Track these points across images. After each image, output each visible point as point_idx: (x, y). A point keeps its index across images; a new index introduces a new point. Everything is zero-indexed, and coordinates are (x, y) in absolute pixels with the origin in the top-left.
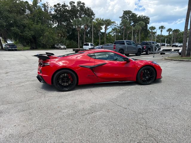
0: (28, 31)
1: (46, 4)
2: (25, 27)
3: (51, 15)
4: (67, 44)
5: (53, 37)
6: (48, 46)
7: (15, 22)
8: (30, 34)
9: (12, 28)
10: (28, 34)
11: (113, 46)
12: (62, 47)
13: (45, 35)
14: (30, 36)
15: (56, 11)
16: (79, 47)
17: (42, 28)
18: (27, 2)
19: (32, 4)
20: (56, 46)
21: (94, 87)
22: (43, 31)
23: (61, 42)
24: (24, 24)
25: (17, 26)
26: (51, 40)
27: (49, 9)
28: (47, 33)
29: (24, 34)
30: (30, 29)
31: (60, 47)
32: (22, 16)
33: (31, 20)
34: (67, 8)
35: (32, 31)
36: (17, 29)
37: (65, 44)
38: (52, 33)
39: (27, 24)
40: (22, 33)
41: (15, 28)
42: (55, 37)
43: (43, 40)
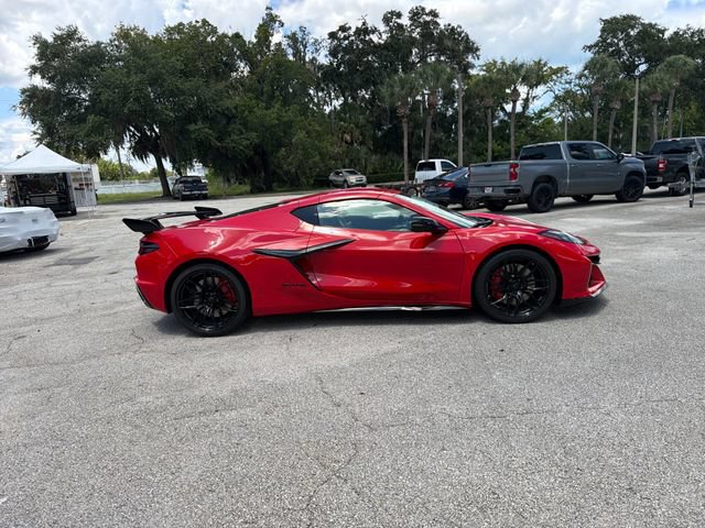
0: (242, 133)
1: (299, 35)
2: (230, 118)
3: (321, 67)
4: (370, 170)
5: (322, 145)
6: (303, 180)
7: (201, 106)
8: (246, 143)
9: (192, 127)
10: (241, 141)
11: (507, 167)
12: (353, 179)
13: (294, 140)
14: (247, 147)
15: (333, 53)
16: (406, 178)
17: (286, 119)
18: (237, 36)
19: (255, 40)
20: (332, 177)
21: (315, 325)
22: (289, 125)
23: (351, 161)
24: (228, 108)
25: (206, 118)
26: (313, 157)
27: (310, 48)
28: (299, 135)
29: (229, 142)
30: (245, 124)
31: (345, 181)
32: (221, 85)
33: (250, 95)
34: (375, 38)
35: (252, 130)
36: (207, 130)
37: (366, 167)
38: (319, 135)
39: (236, 108)
40: (220, 139)
41: (200, 125)
42: (329, 148)
43: (287, 160)
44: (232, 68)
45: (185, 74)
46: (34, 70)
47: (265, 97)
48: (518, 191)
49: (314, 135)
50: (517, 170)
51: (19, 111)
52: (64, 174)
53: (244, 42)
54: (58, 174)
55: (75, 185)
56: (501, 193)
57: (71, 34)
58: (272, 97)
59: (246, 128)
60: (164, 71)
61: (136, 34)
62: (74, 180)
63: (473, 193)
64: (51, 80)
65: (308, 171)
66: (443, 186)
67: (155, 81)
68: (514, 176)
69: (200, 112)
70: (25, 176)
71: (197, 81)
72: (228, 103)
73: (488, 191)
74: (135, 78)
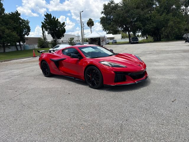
0: (151, 24)
2: (147, 19)
5: (180, 25)
6: (170, 37)
8: (151, 27)
9: (136, 23)
13: (168, 25)
17: (167, 18)
20: (184, 36)
22: (168, 20)
25: (140, 21)
26: (175, 30)
28: (171, 23)
29: (146, 27)
33: (156, 12)
35: (154, 23)
36: (140, 24)
38: (179, 22)
40: (144, 26)
41: (138, 22)
43: (164, 31)
44: (153, 4)
45: (137, 8)
46: (102, 12)
47: (161, 12)
49: (177, 22)
51: (100, 23)
52: (100, 38)
54: (98, 38)
57: (112, 2)
58: (163, 12)
60: (130, 9)
62: (101, 39)
65: (172, 34)
67: (128, 11)
69: (139, 19)
71: (139, 10)
72: (148, 15)
74: (122, 12)
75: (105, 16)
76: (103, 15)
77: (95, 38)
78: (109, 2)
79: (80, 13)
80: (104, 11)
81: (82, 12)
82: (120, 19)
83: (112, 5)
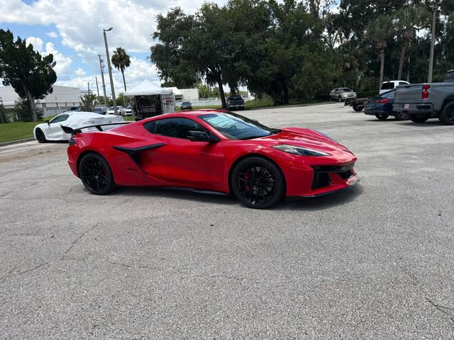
0: (268, 66)
2: (261, 56)
5: (324, 71)
7: (243, 49)
8: (269, 72)
9: (236, 64)
10: (266, 71)
11: (420, 88)
12: (345, 95)
13: (303, 69)
14: (270, 75)
15: (343, 5)
17: (299, 55)
19: (284, 3)
20: (332, 93)
22: (301, 59)
23: (348, 82)
24: (260, 50)
25: (245, 58)
26: (316, 80)
28: (307, 65)
29: (259, 73)
30: (272, 60)
31: (340, 96)
33: (277, 40)
35: (275, 64)
36: (245, 66)
37: (359, 86)
38: (322, 65)
39: (266, 50)
40: (253, 71)
41: (241, 62)
42: (329, 73)
43: (298, 82)
44: (268, 23)
45: (237, 29)
46: (156, 35)
47: (286, 42)
48: (429, 107)
49: (318, 65)
50: (429, 91)
51: (150, 60)
52: (159, 95)
53: (277, 4)
54: (156, 95)
55: (164, 102)
56: (414, 109)
57: (177, 12)
58: (291, 41)
59: (272, 62)
60: (222, 30)
61: (213, 7)
62: (164, 99)
63: (396, 108)
64: (164, 40)
65: (311, 90)
66: (379, 102)
67: (218, 36)
68: (425, 95)
69: (243, 55)
70: (140, 96)
71: (242, 34)
72: (261, 47)
73: (407, 107)
74: (205, 36)
75: (162, 44)
76: (158, 42)
77: (146, 96)
78: (171, 11)
79: (104, 33)
80: (159, 31)
81: (110, 30)
82: (202, 53)
83: (178, 18)
